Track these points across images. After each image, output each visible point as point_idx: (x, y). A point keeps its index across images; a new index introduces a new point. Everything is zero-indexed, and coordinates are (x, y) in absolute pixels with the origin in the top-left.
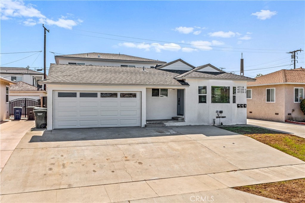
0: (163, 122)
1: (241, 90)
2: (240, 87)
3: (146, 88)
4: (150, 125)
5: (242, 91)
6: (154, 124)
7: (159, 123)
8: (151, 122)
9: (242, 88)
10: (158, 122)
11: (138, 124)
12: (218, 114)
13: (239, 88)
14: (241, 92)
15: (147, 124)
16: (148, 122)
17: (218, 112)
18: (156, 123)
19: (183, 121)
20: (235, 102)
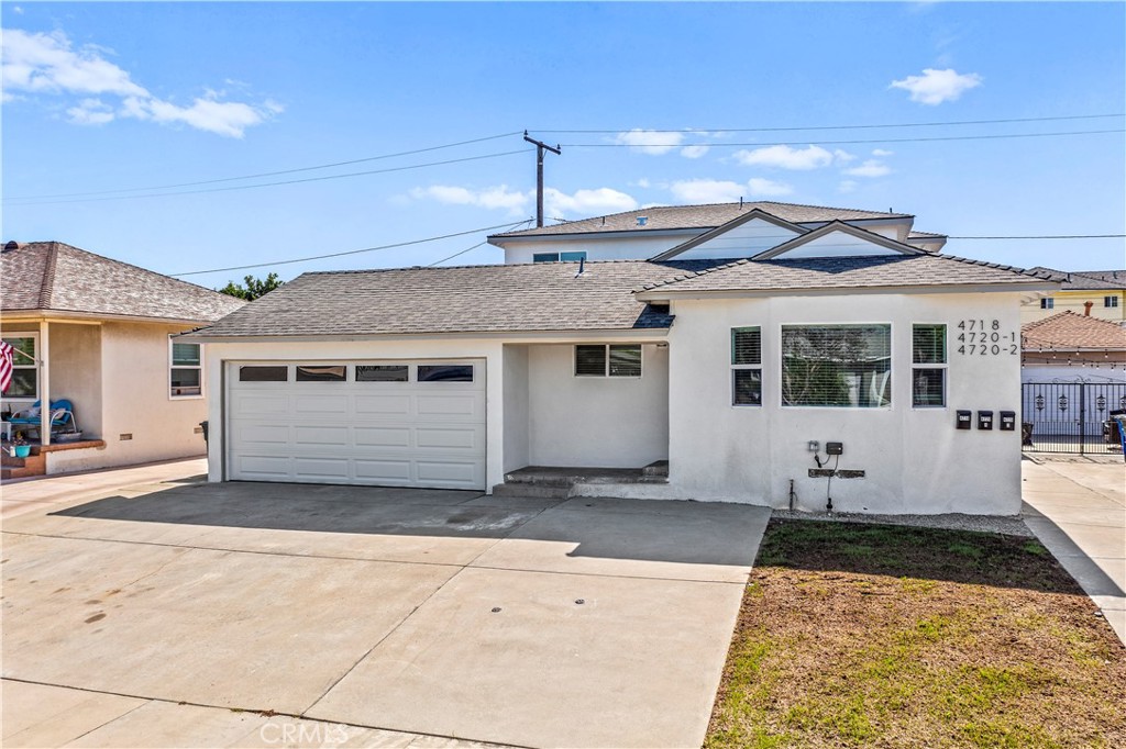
1: (979, 337)
3: (503, 345)
4: (515, 487)
5: (989, 344)
6: (533, 484)
8: (522, 478)
9: (988, 330)
12: (817, 458)
13: (966, 331)
14: (979, 349)
15: (507, 482)
17: (817, 451)
18: (540, 483)
19: (660, 479)
20: (940, 402)
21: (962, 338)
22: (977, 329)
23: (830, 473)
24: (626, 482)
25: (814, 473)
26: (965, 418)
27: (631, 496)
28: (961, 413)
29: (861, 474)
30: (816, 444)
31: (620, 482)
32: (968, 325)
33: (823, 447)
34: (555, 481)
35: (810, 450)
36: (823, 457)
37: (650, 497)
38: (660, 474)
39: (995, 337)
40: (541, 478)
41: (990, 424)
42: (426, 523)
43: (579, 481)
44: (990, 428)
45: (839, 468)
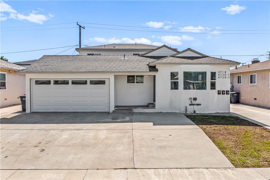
0: (132, 108)
1: (222, 75)
2: (222, 72)
3: (114, 75)
4: (118, 111)
5: (224, 76)
6: (122, 110)
7: (127, 110)
8: (119, 108)
9: (224, 73)
10: (126, 108)
11: (106, 110)
12: (191, 102)
13: (220, 73)
14: (222, 77)
15: (115, 110)
16: (116, 108)
17: (191, 100)
18: (124, 109)
19: (154, 107)
20: (215, 89)
21: (219, 75)
22: (222, 73)
23: (194, 105)
24: (146, 108)
25: (190, 105)
26: (220, 92)
27: (147, 112)
28: (218, 91)
29: (200, 105)
30: (191, 98)
31: (144, 108)
32: (220, 72)
33: (192, 99)
34: (128, 109)
35: (189, 99)
36: (192, 101)
37: (151, 112)
38: (153, 106)
39: (225, 75)
40: (124, 108)
41: (225, 93)
42: (107, 120)
43: (134, 109)
44: (224, 94)
45: (196, 103)
